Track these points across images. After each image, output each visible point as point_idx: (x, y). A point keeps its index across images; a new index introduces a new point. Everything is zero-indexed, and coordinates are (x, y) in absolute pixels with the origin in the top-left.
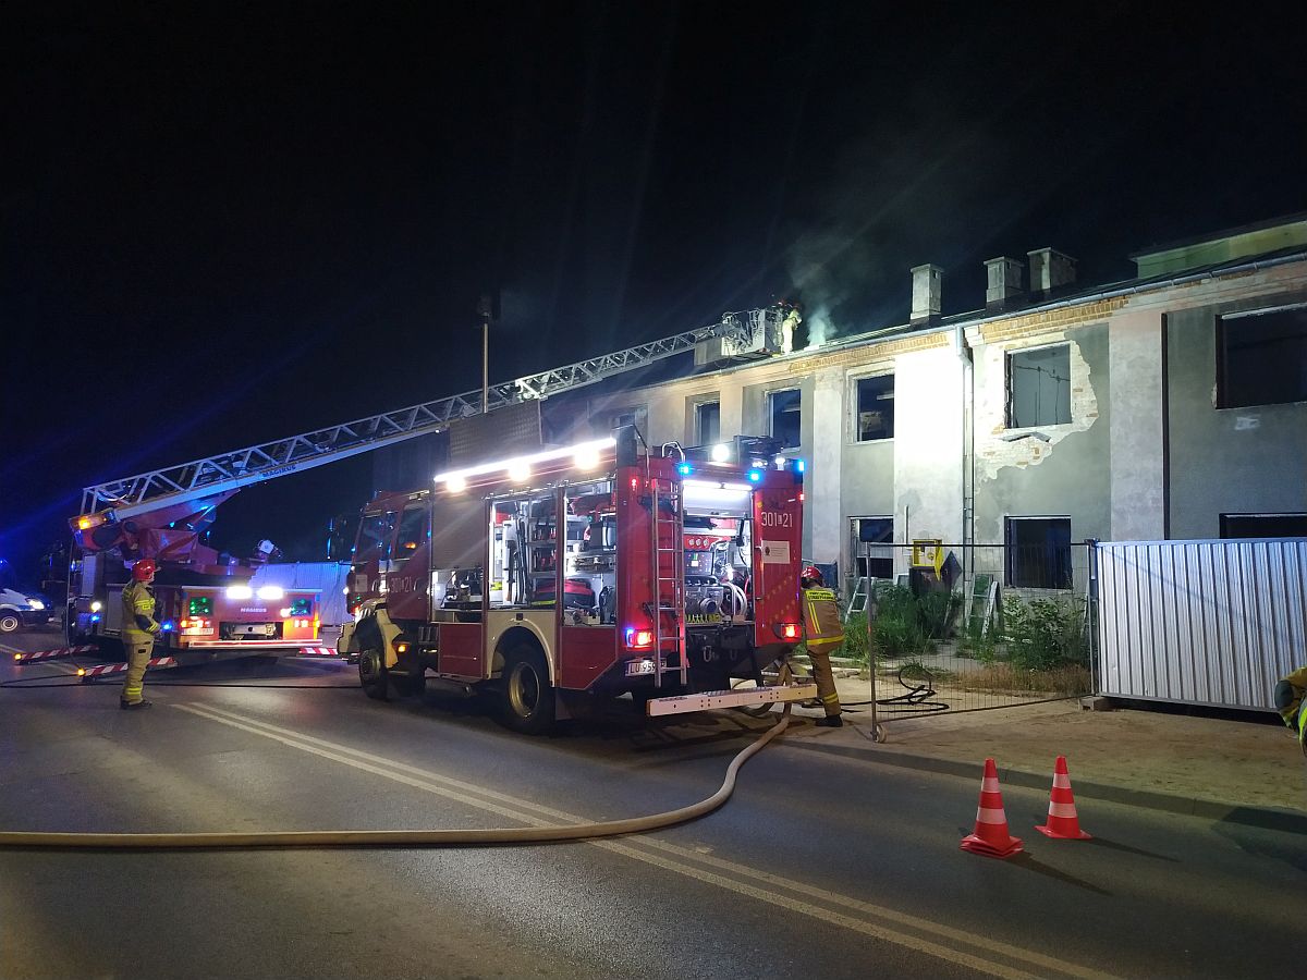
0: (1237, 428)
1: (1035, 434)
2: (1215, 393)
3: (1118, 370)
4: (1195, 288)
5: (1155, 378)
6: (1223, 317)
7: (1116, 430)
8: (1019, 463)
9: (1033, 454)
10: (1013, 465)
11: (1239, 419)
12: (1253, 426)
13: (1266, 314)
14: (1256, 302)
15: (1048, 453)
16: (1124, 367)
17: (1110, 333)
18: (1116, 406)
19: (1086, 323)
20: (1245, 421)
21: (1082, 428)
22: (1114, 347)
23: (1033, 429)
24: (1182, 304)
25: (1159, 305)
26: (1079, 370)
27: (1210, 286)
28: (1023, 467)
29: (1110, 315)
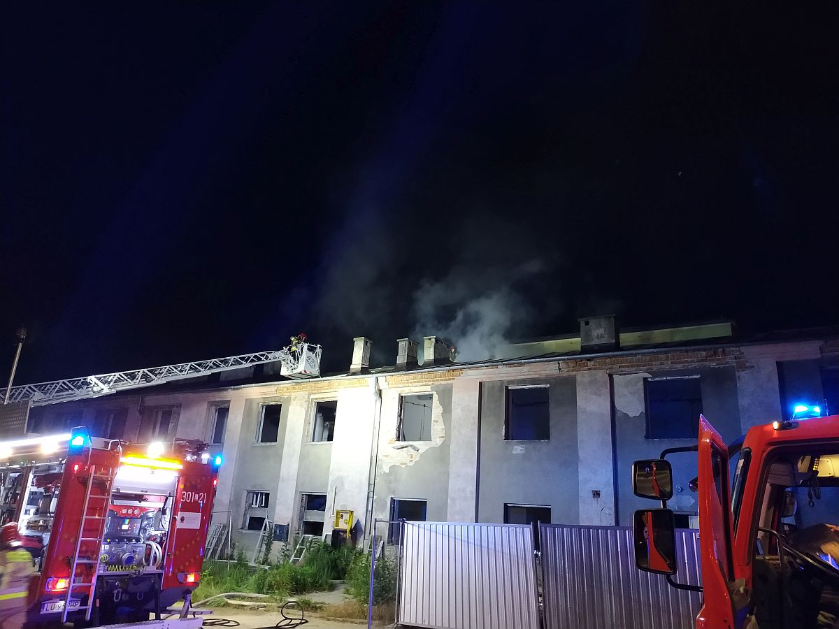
0: (514, 452)
1: (411, 446)
2: (504, 431)
3: (456, 412)
4: (495, 370)
5: (474, 418)
6: (509, 388)
7: (453, 447)
8: (401, 464)
9: (410, 458)
10: (398, 464)
11: (515, 447)
12: (522, 452)
13: (530, 389)
14: (524, 382)
15: (418, 459)
16: (459, 411)
17: (454, 390)
18: (454, 433)
19: (442, 382)
20: (518, 448)
21: (436, 444)
22: (456, 397)
23: (410, 443)
24: (490, 378)
25: (478, 377)
26: (437, 409)
27: (502, 370)
28: (404, 466)
29: (454, 379)
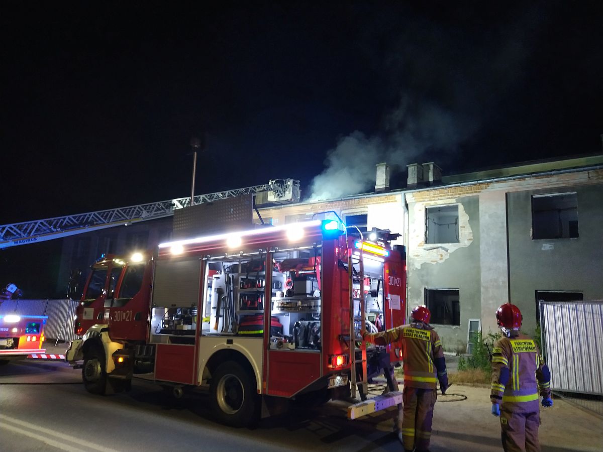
0: (543, 249)
1: (441, 247)
2: (531, 232)
3: (484, 218)
4: (522, 182)
5: (502, 223)
6: (534, 197)
7: (483, 247)
8: (432, 261)
9: (440, 257)
10: (429, 262)
11: (544, 245)
12: (551, 248)
13: (554, 196)
14: (551, 190)
15: (448, 257)
16: (487, 217)
17: (480, 201)
18: (483, 235)
19: (468, 195)
20: (546, 246)
21: (465, 246)
22: (482, 207)
23: (439, 245)
24: (516, 189)
25: (504, 188)
26: (463, 217)
27: (530, 181)
28: (435, 263)
29: (480, 192)
